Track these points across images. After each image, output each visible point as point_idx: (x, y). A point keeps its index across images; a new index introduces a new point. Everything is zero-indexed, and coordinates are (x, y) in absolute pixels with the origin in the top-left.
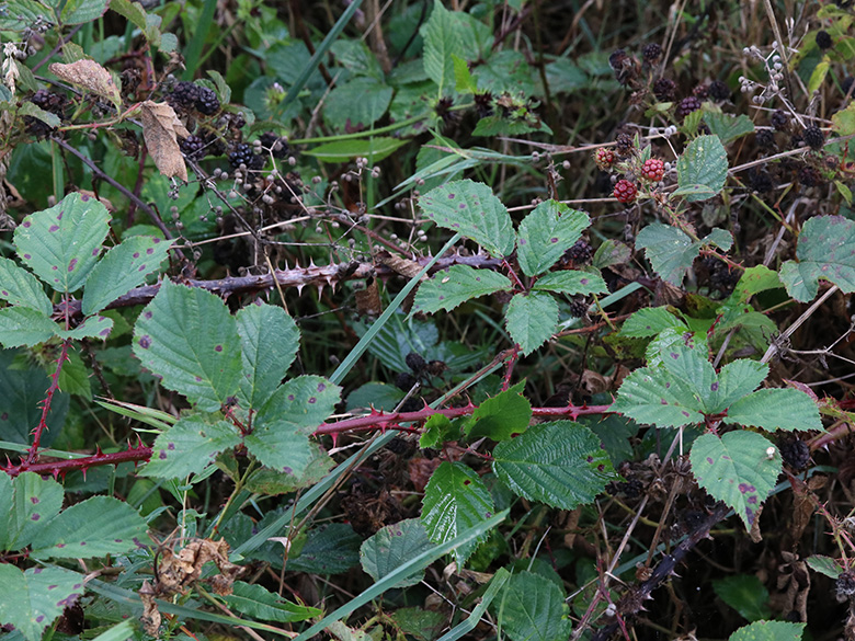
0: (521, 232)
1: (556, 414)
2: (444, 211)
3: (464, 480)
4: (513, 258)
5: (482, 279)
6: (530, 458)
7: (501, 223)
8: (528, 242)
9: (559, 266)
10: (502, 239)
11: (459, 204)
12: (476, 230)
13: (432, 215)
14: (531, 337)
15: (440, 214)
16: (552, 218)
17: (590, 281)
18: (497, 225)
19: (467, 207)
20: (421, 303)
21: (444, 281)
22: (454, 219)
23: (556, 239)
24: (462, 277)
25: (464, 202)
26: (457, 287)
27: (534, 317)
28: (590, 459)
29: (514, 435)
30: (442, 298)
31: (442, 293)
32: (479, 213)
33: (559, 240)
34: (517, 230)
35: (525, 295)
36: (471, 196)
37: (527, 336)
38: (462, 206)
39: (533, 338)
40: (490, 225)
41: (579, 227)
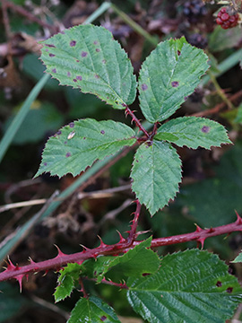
0: (142, 77)
1: (185, 241)
2: (67, 62)
3: (100, 317)
4: (135, 106)
5: (108, 131)
6: (163, 286)
7: (122, 70)
8: (150, 87)
9: (181, 113)
10: (124, 87)
11: (80, 53)
12: (98, 81)
13: (54, 71)
14: (157, 195)
15: (62, 67)
16: (172, 60)
17: (211, 129)
18: (118, 74)
19: (89, 55)
20: (49, 160)
21: (69, 137)
22: (76, 71)
23: (176, 83)
24: (86, 131)
25: (85, 50)
26: (83, 142)
27: (159, 172)
28: (219, 284)
29: (144, 275)
30: (68, 155)
31: (68, 149)
32: (101, 61)
33: (180, 84)
34: (138, 76)
35: (149, 144)
36: (92, 42)
37: (152, 194)
38: (84, 55)
39: (158, 195)
40: (111, 73)
41: (197, 70)
